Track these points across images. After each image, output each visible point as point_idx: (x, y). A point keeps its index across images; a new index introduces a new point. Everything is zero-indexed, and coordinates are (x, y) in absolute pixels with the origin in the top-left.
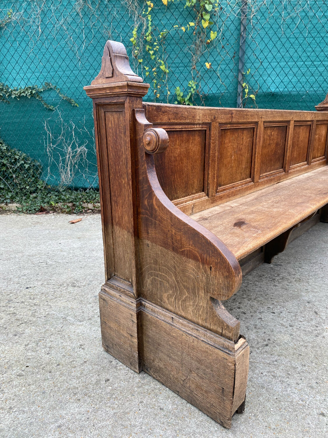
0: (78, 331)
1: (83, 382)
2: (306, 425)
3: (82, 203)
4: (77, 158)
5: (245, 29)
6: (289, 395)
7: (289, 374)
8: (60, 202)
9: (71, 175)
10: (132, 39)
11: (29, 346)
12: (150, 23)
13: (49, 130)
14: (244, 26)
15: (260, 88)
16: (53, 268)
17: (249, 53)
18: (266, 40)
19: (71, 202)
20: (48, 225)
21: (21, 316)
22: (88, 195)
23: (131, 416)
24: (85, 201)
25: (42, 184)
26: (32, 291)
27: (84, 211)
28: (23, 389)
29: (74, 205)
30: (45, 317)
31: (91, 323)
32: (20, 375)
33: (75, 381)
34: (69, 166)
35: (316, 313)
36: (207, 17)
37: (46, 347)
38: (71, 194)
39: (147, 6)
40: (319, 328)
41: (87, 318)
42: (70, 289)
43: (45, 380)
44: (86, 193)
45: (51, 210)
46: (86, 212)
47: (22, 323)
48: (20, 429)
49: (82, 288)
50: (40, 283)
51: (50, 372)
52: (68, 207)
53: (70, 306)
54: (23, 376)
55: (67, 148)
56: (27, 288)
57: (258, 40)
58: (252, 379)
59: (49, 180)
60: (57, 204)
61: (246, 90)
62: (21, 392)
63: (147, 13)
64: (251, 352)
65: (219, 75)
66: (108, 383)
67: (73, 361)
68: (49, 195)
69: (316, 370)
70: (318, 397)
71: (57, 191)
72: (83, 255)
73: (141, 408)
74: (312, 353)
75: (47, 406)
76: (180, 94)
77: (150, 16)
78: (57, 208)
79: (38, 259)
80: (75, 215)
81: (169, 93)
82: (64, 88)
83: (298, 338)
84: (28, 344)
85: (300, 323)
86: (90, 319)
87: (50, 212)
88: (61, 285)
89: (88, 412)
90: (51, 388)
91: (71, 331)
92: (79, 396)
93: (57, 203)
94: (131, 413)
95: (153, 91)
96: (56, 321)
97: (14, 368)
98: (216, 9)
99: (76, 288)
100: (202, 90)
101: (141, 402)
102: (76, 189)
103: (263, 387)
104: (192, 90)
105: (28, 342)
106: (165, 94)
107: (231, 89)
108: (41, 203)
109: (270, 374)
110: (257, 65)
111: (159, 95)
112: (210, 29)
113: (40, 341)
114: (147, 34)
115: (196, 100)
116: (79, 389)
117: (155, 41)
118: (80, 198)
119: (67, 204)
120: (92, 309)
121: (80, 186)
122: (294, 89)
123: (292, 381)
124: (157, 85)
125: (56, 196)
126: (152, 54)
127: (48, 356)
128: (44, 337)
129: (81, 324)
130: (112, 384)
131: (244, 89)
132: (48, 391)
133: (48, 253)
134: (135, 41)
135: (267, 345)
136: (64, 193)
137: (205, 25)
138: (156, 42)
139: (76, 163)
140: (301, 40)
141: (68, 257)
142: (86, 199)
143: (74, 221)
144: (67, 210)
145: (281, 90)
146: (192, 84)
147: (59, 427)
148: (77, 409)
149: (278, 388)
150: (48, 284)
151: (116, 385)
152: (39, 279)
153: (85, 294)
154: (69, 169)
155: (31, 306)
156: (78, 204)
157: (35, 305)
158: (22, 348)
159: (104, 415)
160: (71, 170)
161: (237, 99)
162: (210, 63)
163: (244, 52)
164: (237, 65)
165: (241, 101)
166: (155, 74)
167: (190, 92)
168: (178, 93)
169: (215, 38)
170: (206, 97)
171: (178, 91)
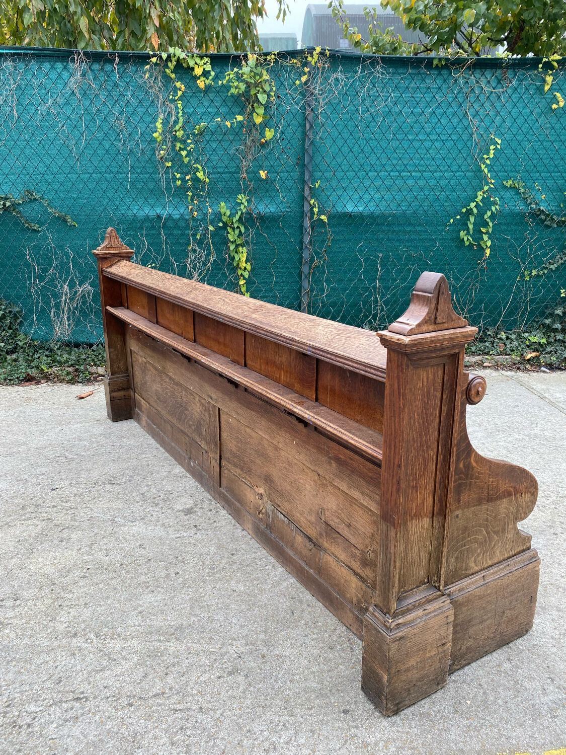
0: (132, 532)
1: (152, 577)
3: (88, 367)
4: (78, 300)
5: (311, 126)
8: (56, 366)
9: (69, 325)
10: (155, 135)
11: (82, 550)
12: (181, 112)
13: (33, 260)
14: (310, 123)
15: (334, 206)
16: (78, 463)
17: (318, 159)
18: (340, 142)
19: (72, 365)
20: (47, 403)
21: (60, 522)
22: (95, 353)
23: (206, 598)
24: (92, 364)
25: (25, 339)
26: (60, 492)
27: (92, 378)
28: (92, 588)
29: (77, 370)
30: (89, 520)
31: (145, 523)
32: (83, 577)
33: (144, 577)
34: (65, 312)
36: (261, 111)
37: (101, 550)
38: (69, 353)
39: (176, 89)
41: (139, 518)
42: (108, 487)
43: (112, 578)
44: (93, 350)
45: (43, 378)
46: (95, 380)
47: (64, 529)
48: (102, 618)
49: (124, 486)
50: (67, 483)
51: (115, 572)
52: (68, 374)
53: (115, 507)
54: (87, 577)
55: (62, 286)
56: (53, 490)
57: (328, 143)
59: (35, 332)
60: (50, 370)
61: (314, 209)
62: (91, 590)
63: (176, 98)
65: (278, 188)
66: (178, 576)
67: (137, 560)
68: (36, 356)
71: (48, 349)
72: (111, 444)
73: (215, 592)
75: (122, 599)
76: (225, 213)
77: (180, 102)
78: (51, 374)
79: (52, 452)
80: (81, 384)
81: (210, 211)
82: (55, 199)
84: (80, 549)
86: (143, 519)
87: (42, 381)
88: (95, 484)
89: (165, 599)
90: (121, 585)
91: (125, 533)
92: (151, 588)
93: (51, 367)
94: (206, 596)
95: (188, 207)
96: (103, 524)
97: (74, 572)
98: (272, 99)
99: (115, 486)
100: (256, 207)
101: (214, 587)
102: (77, 345)
104: (242, 207)
105: (79, 546)
106: (205, 212)
107: (295, 207)
108: (26, 369)
110: (328, 175)
111: (196, 213)
112: (264, 125)
113: (92, 544)
114: (177, 128)
115: (247, 220)
116: (150, 583)
117: (188, 138)
118: (85, 359)
119: (66, 369)
120: (142, 508)
121: (82, 340)
122: (378, 208)
124: (192, 200)
125: (47, 356)
126: (184, 156)
127: (107, 558)
128: (96, 541)
129: (134, 524)
131: (313, 208)
132: (119, 587)
133: (63, 444)
134: (160, 137)
136: (59, 352)
137: (258, 120)
138: (190, 139)
139: (76, 309)
140: (384, 144)
141: (92, 448)
142: (93, 360)
143: (83, 396)
144: (68, 378)
145: (361, 209)
146: (242, 198)
147: (140, 612)
148: (153, 599)
150: (78, 484)
151: (187, 576)
152: (63, 477)
153: (129, 492)
154: (66, 317)
155: (67, 510)
156: (83, 368)
157: (71, 508)
158: (75, 553)
159: (180, 600)
160: (68, 319)
161: (303, 222)
162: (266, 172)
163: (311, 158)
164: (302, 174)
165: (309, 224)
166: (190, 183)
167: (240, 209)
168: (222, 211)
169: (271, 137)
170: (262, 218)
171: (224, 208)
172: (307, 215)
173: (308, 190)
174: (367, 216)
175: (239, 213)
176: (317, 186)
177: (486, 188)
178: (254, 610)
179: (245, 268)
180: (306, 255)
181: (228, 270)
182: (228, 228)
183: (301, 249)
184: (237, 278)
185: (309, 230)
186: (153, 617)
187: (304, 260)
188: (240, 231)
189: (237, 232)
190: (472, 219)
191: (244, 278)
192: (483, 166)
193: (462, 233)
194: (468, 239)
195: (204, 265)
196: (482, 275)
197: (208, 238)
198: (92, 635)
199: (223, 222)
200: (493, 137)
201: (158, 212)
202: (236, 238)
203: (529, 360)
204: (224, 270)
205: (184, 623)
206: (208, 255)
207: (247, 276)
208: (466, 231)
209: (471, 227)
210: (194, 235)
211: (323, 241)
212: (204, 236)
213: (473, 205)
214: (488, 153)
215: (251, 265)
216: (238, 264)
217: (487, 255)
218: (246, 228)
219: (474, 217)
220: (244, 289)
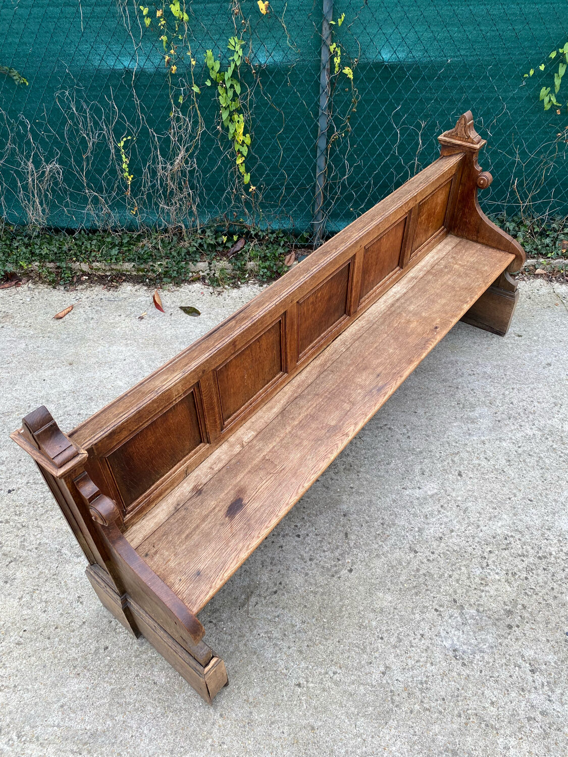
0: (75, 574)
1: (82, 652)
2: (280, 698)
3: (70, 264)
4: (47, 180)
6: (276, 662)
7: (285, 635)
8: (36, 260)
9: (43, 211)
11: (24, 600)
15: (363, 53)
19: (53, 260)
20: (23, 324)
21: (9, 549)
22: (78, 243)
23: (126, 692)
24: (74, 259)
26: (16, 497)
27: (75, 279)
28: (24, 662)
29: (58, 268)
32: (19, 644)
33: (74, 649)
34: (36, 195)
35: (346, 534)
37: (41, 601)
38: (50, 242)
40: (340, 562)
43: (44, 649)
44: (75, 238)
45: (23, 277)
46: (79, 281)
47: (12, 561)
48: (26, 710)
50: (25, 480)
51: (49, 638)
52: (49, 272)
54: (22, 644)
55: (26, 164)
56: (9, 492)
58: (248, 643)
60: (30, 266)
61: (335, 59)
62: (22, 666)
64: (257, 603)
65: (285, 27)
66: (106, 652)
67: (72, 622)
68: (14, 246)
69: (313, 628)
70: (303, 665)
71: (25, 236)
73: (136, 683)
74: (318, 603)
75: (49, 682)
76: (213, 66)
78: (32, 271)
80: (63, 288)
81: (193, 63)
83: (312, 581)
84: (22, 597)
85: (322, 554)
87: (23, 281)
89: (87, 688)
90: (51, 660)
91: (67, 575)
92: (78, 670)
93: (30, 263)
94: (127, 689)
95: (163, 58)
96: (49, 557)
97: (11, 634)
100: (255, 55)
101: (137, 676)
102: (57, 231)
103: (255, 653)
104: (236, 57)
105: (21, 593)
106: (187, 64)
108: (4, 266)
109: (266, 635)
111: (175, 67)
113: (34, 591)
115: (244, 75)
116: (79, 660)
118: (66, 253)
119: (47, 264)
121: (62, 225)
122: (426, 55)
123: (285, 644)
124: (169, 45)
125: (26, 246)
127: (45, 615)
128: (38, 586)
130: (111, 653)
131: (333, 57)
132: (48, 665)
133: (29, 406)
135: (275, 592)
136: (38, 241)
139: (48, 190)
142: (76, 253)
143: (60, 315)
144: (49, 278)
145: (402, 56)
146: (235, 43)
147: (62, 706)
148: (77, 686)
149: (269, 653)
151: (114, 655)
152: (22, 470)
154: (37, 201)
155: (18, 529)
156: (64, 265)
157: (23, 526)
158: (16, 603)
159: (102, 692)
161: (319, 77)
164: (320, 3)
165: (327, 80)
166: (163, 22)
167: (233, 61)
168: (210, 63)
170: (264, 72)
171: (211, 60)
172: (324, 68)
173: (328, 29)
174: (409, 67)
175: (233, 66)
176: (340, 23)
178: (167, 717)
179: (243, 142)
180: (323, 124)
181: (222, 143)
182: (219, 88)
183: (316, 114)
184: (234, 155)
185: (328, 89)
186: (72, 715)
187: (319, 131)
188: (235, 92)
189: (230, 94)
191: (242, 156)
193: (544, 91)
194: (550, 100)
196: (560, 150)
197: (193, 102)
198: (15, 734)
199: (212, 80)
201: (126, 64)
202: (229, 102)
204: (217, 144)
205: (99, 728)
206: (196, 123)
207: (245, 154)
208: (549, 89)
209: (558, 82)
210: (176, 97)
211: (347, 105)
212: (188, 100)
215: (251, 137)
216: (234, 137)
218: (242, 86)
219: (565, 66)
220: (242, 169)
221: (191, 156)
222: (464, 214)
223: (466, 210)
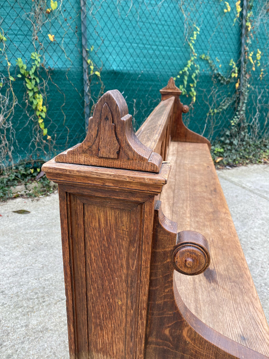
5: (85, 3)
14: (84, 1)
15: (104, 65)
17: (91, 29)
18: (105, 18)
57: (98, 18)
65: (63, 49)
76: (23, 67)
81: (9, 64)
100: (47, 63)
104: (36, 62)
106: (5, 65)
107: (76, 64)
110: (99, 43)
115: (41, 73)
122: (132, 69)
131: (90, 66)
140: (134, 23)
145: (121, 68)
146: (35, 55)
161: (83, 76)
162: (53, 36)
163: (86, 28)
164: (80, 40)
165: (87, 78)
167: (35, 65)
168: (20, 65)
169: (56, 8)
170: (52, 72)
171: (21, 62)
172: (85, 71)
173: (85, 52)
175: (34, 67)
176: (91, 50)
177: (192, 59)
179: (42, 110)
180: (87, 100)
181: (28, 111)
182: (26, 79)
183: (83, 95)
184: (36, 118)
185: (88, 82)
187: (85, 104)
188: (36, 82)
189: (34, 82)
190: (186, 78)
191: (42, 118)
192: (191, 45)
193: (181, 87)
194: (184, 91)
195: (8, 108)
196: (191, 113)
197: (9, 87)
199: (21, 74)
200: (195, 26)
202: (33, 87)
203: (218, 162)
204: (25, 112)
206: (10, 100)
207: (44, 116)
208: (183, 86)
209: (185, 83)
212: (6, 85)
213: (186, 69)
214: (192, 36)
215: (47, 107)
216: (36, 107)
217: (194, 101)
218: (40, 79)
220: (42, 126)
221: (8, 120)
222: (177, 128)
223: (178, 126)
